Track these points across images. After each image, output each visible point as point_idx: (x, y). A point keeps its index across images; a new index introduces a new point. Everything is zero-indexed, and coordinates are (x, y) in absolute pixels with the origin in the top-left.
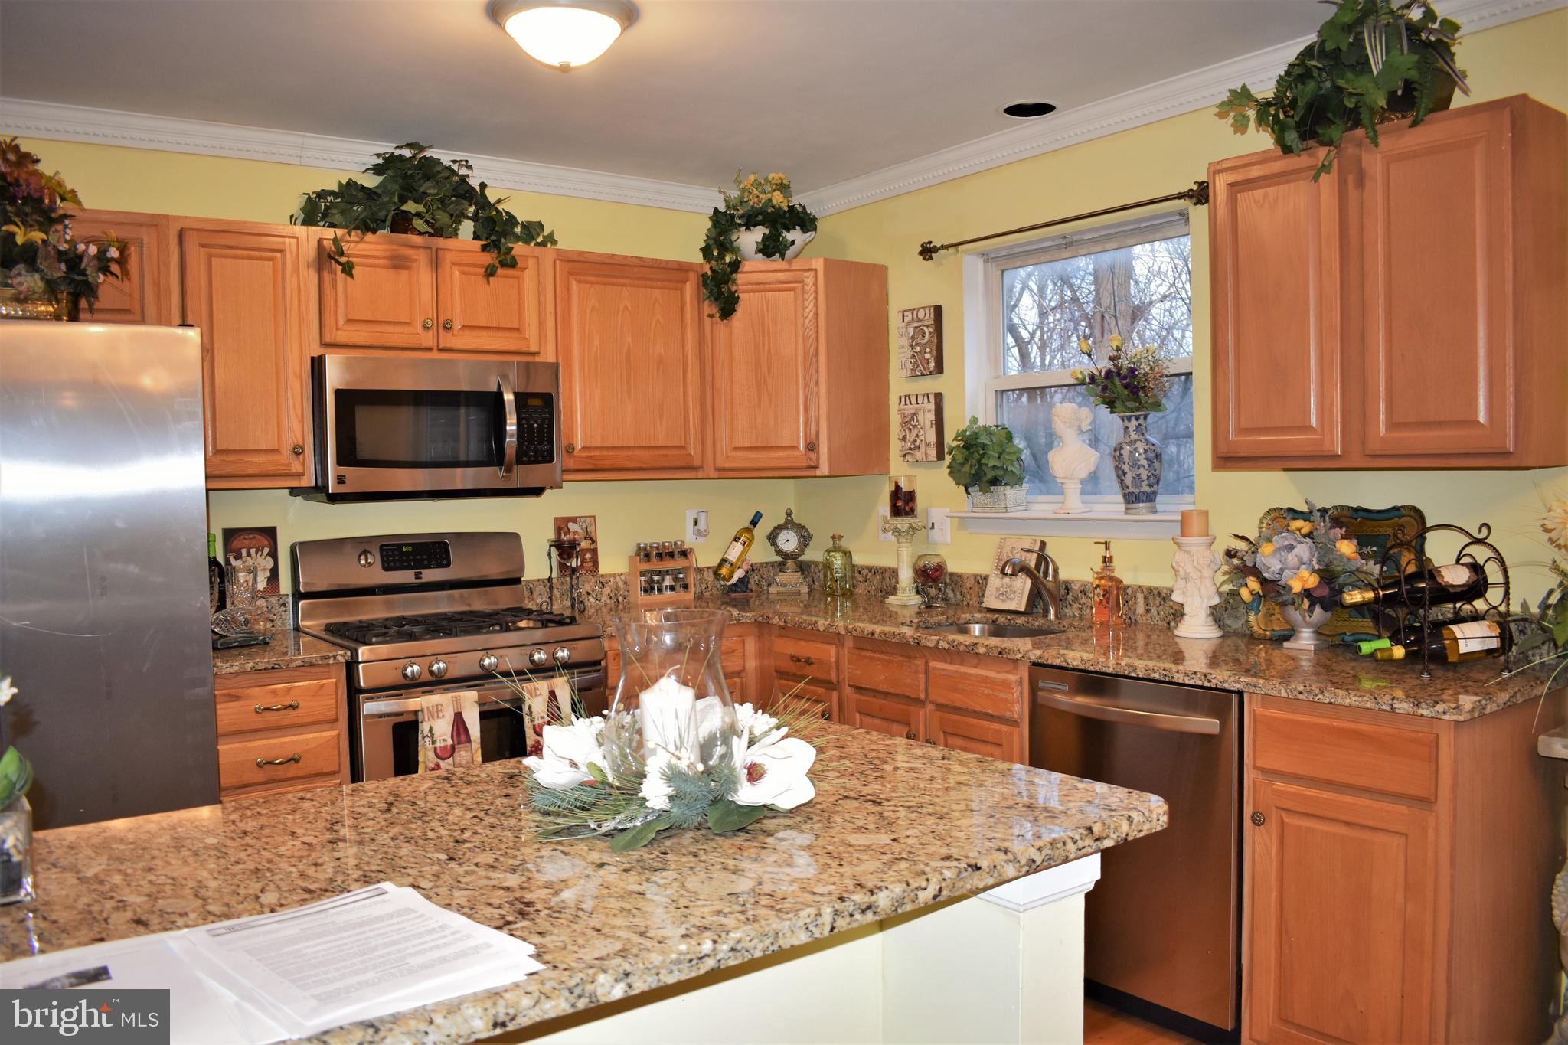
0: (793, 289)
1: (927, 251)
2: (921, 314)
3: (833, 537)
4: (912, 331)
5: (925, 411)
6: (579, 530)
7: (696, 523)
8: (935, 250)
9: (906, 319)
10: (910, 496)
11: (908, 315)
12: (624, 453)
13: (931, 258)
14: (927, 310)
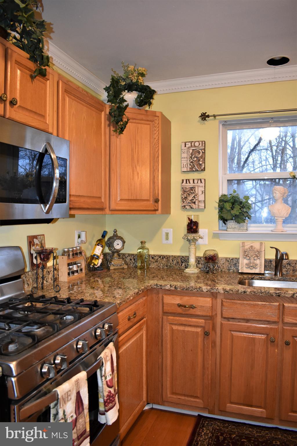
0: (149, 124)
1: (204, 117)
2: (197, 144)
3: (142, 242)
4: (191, 151)
5: (198, 186)
6: (39, 243)
7: (79, 237)
8: (208, 116)
9: (187, 146)
10: (196, 224)
11: (189, 145)
12: (82, 200)
13: (205, 119)
14: (201, 143)
